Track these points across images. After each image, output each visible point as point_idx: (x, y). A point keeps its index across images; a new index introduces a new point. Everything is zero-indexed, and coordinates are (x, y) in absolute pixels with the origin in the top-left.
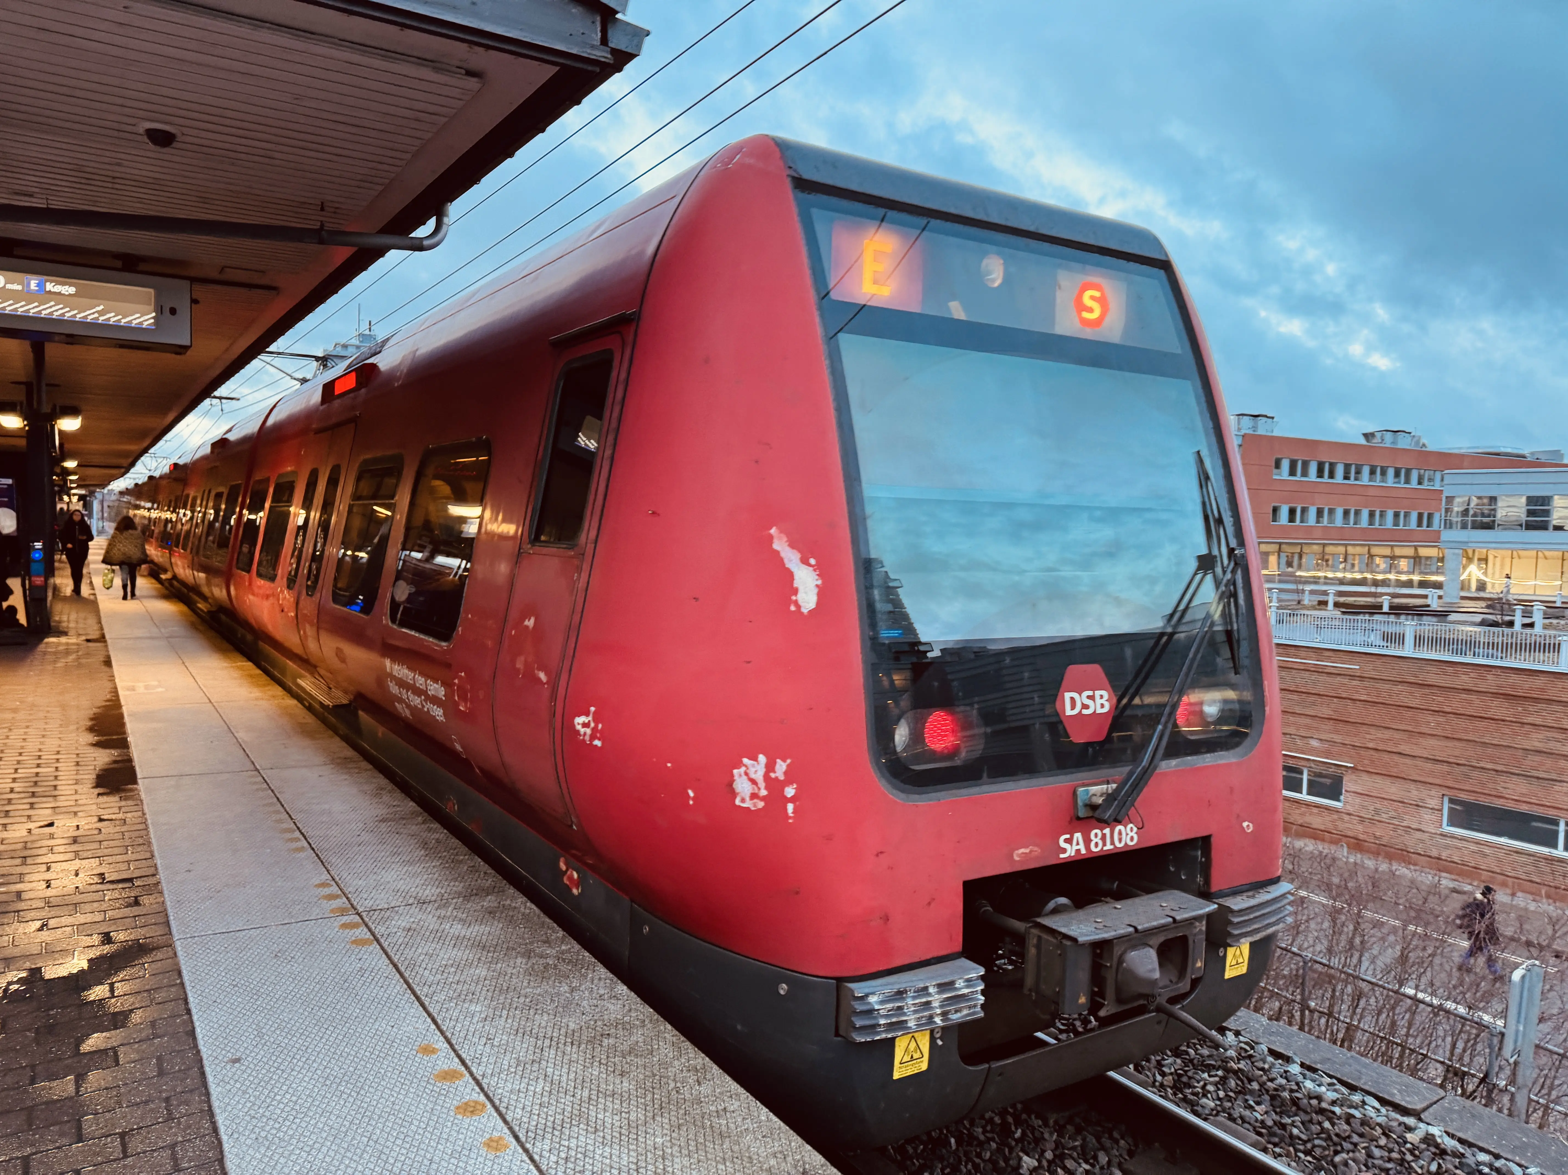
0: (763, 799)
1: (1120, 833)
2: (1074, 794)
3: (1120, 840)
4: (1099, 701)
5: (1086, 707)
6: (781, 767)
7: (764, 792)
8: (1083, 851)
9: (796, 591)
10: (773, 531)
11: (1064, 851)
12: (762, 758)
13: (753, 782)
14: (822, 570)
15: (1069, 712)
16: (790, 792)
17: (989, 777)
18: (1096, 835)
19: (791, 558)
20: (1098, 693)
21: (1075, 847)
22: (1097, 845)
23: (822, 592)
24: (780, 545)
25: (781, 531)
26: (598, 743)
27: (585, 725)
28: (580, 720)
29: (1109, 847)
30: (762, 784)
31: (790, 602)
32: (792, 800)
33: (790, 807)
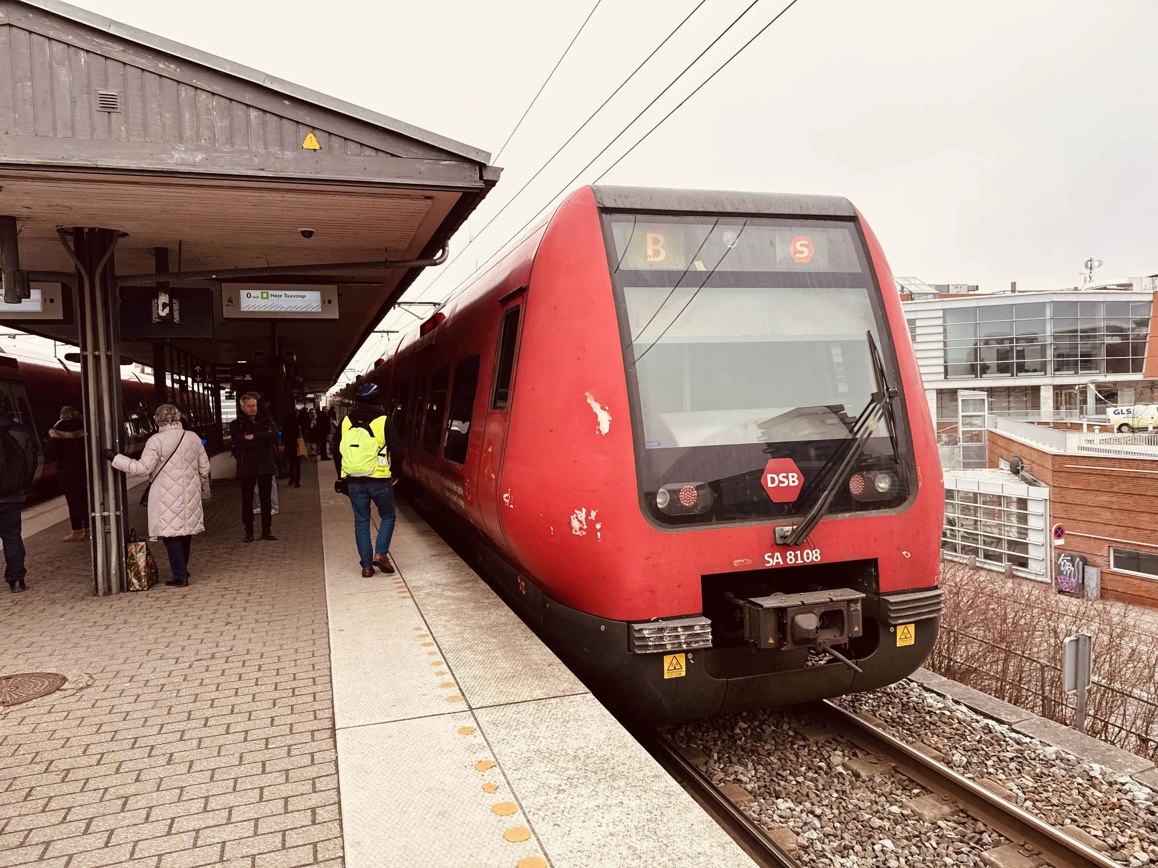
0: (585, 530)
1: (808, 554)
2: (774, 531)
3: (808, 558)
4: (791, 479)
5: (781, 482)
6: (593, 514)
7: (585, 527)
8: (782, 563)
9: (599, 424)
10: (587, 394)
11: (769, 562)
12: (584, 510)
13: (580, 522)
14: (611, 412)
15: (770, 485)
16: (598, 526)
17: (716, 520)
18: (790, 555)
19: (596, 407)
20: (790, 475)
21: (775, 561)
22: (791, 560)
23: (612, 424)
24: (590, 401)
25: (590, 393)
26: (512, 506)
27: (507, 498)
28: (505, 496)
29: (800, 561)
30: (584, 523)
31: (595, 429)
32: (600, 530)
33: (599, 534)
